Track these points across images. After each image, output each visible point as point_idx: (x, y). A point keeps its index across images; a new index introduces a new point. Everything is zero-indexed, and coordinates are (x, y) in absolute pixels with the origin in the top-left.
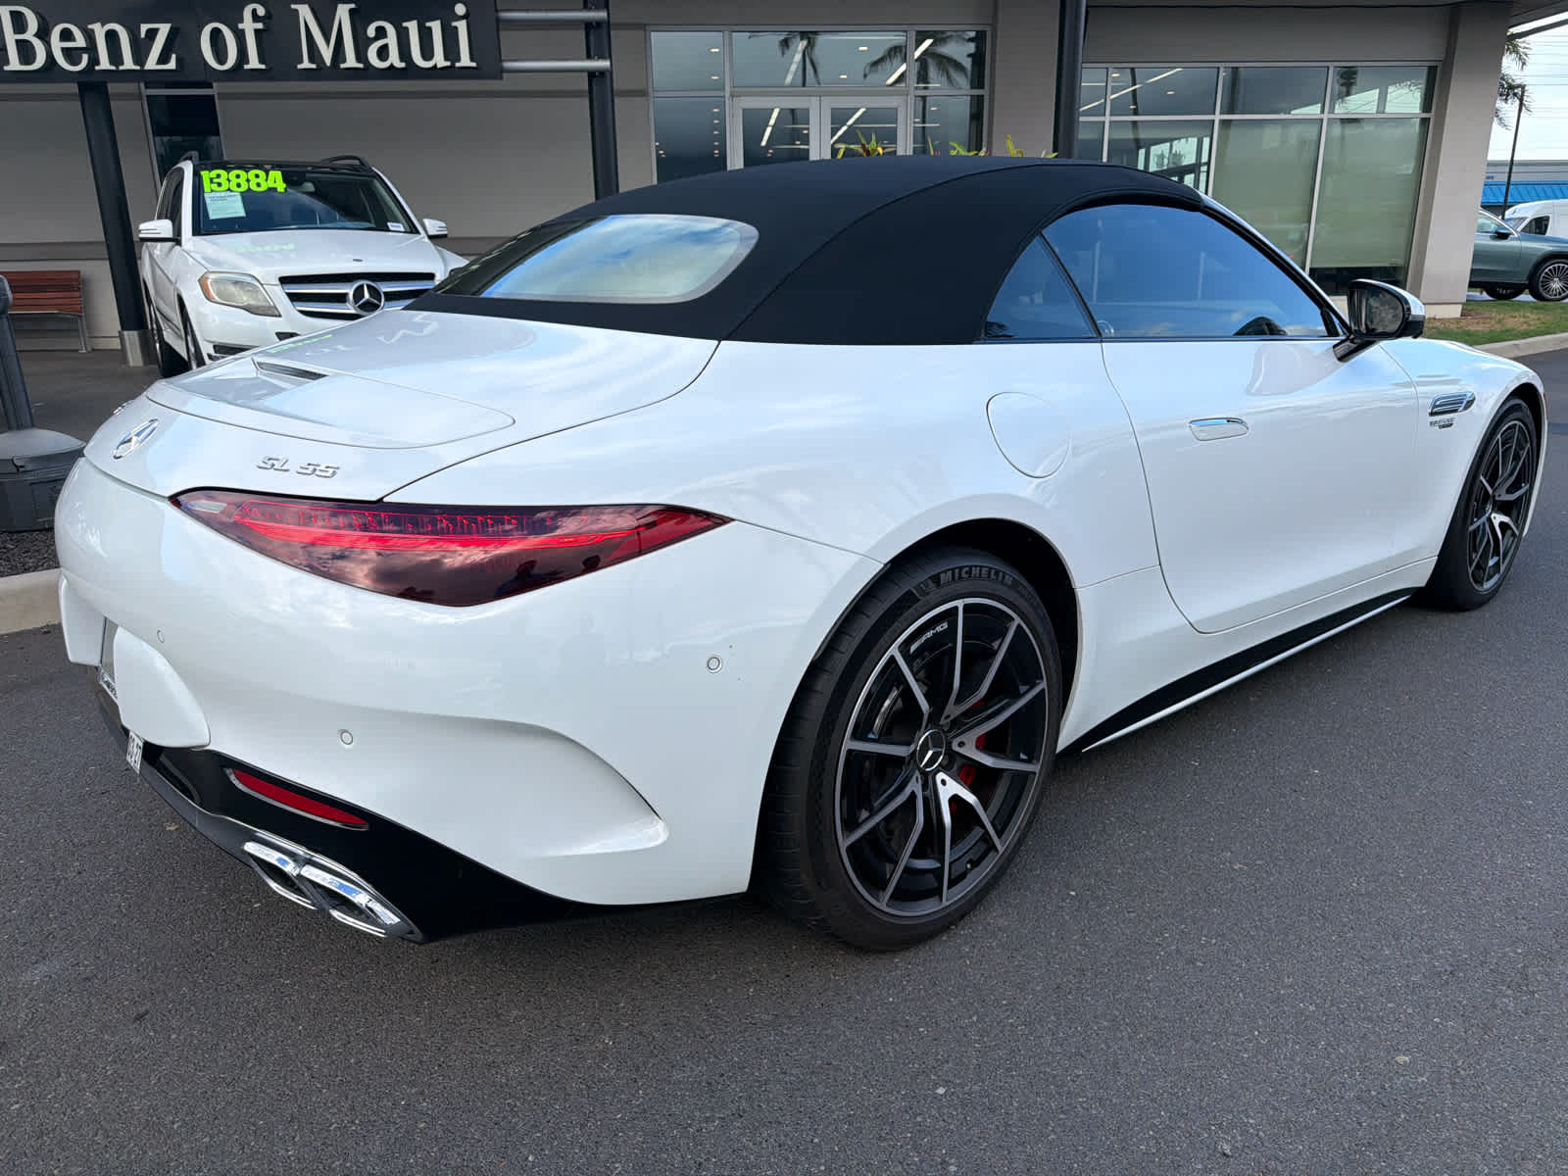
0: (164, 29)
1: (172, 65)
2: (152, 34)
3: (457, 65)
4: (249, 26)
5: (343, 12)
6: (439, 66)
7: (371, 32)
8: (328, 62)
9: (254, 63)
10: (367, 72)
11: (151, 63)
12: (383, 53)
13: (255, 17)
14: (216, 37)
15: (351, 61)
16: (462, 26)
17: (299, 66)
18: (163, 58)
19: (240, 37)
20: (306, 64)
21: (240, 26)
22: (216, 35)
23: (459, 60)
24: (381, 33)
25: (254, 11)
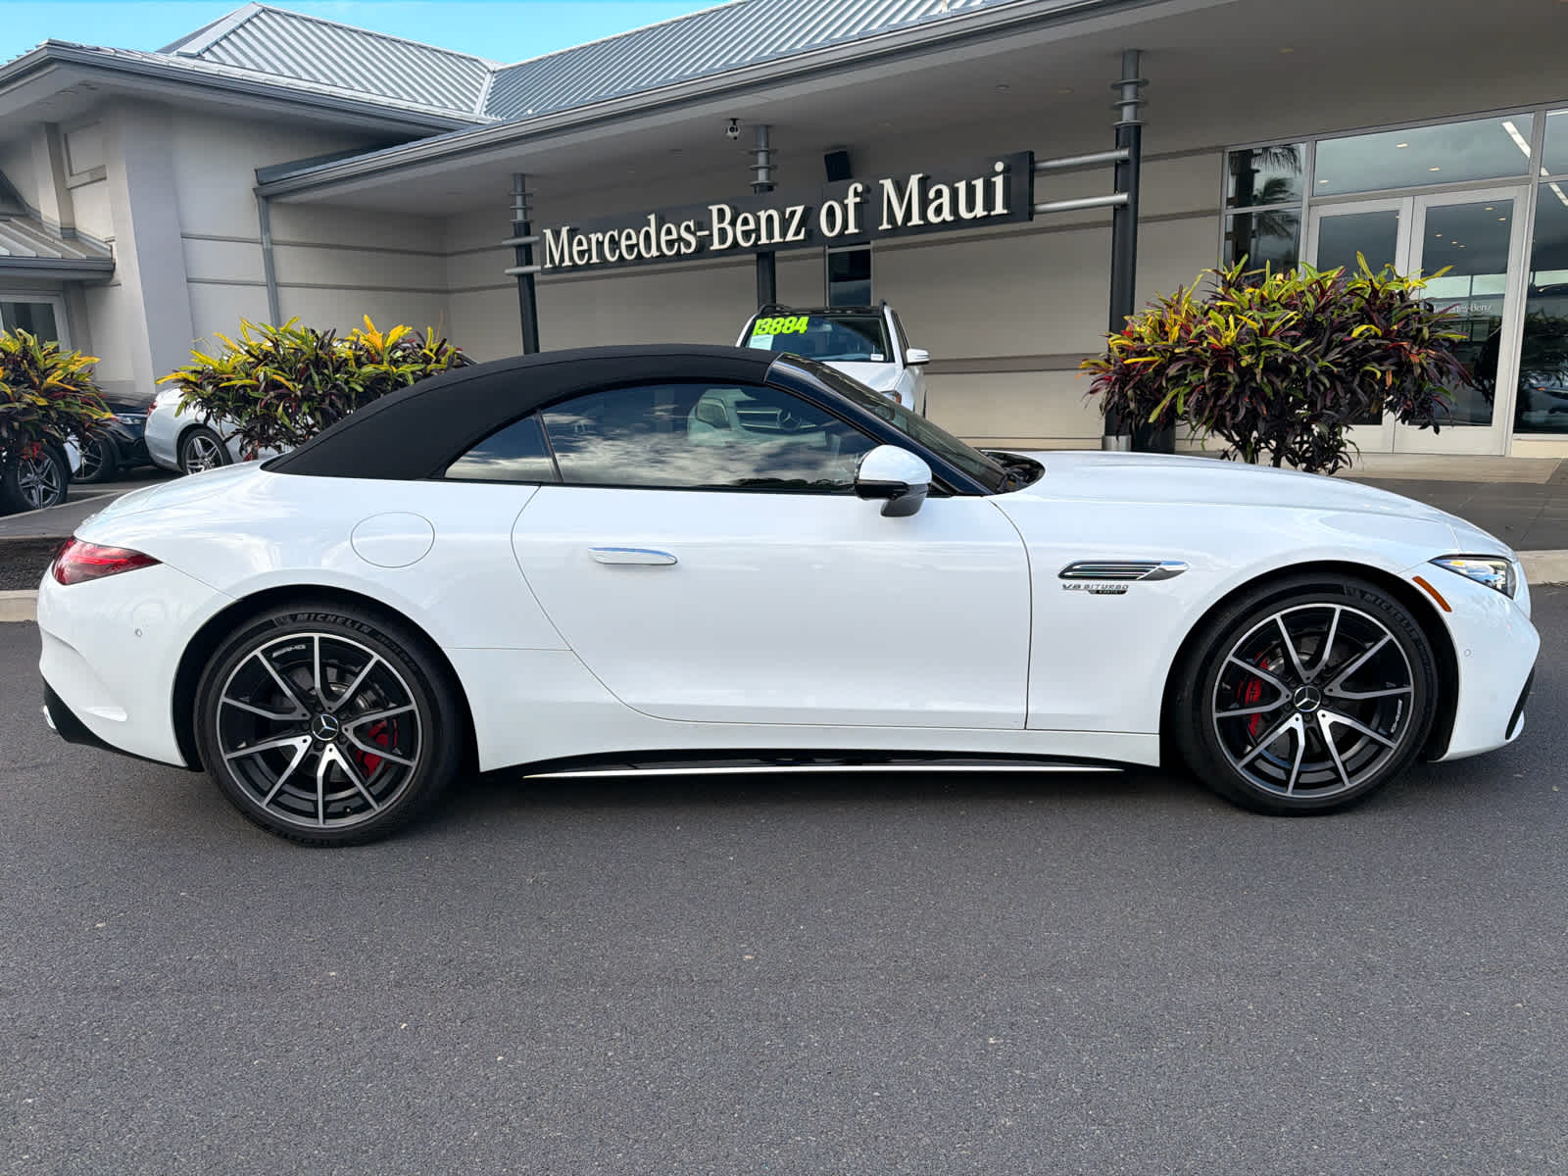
0: (800, 209)
1: (801, 237)
2: (793, 213)
3: (993, 213)
4: (851, 201)
5: (914, 182)
6: (978, 216)
7: (932, 194)
8: (899, 223)
9: (852, 229)
10: (928, 227)
11: (790, 237)
12: (939, 210)
13: (856, 194)
14: (831, 212)
15: (916, 220)
16: (999, 181)
17: (880, 228)
18: (797, 233)
19: (845, 208)
20: (885, 226)
21: (846, 202)
22: (831, 210)
23: (994, 209)
24: (939, 194)
25: (856, 189)
